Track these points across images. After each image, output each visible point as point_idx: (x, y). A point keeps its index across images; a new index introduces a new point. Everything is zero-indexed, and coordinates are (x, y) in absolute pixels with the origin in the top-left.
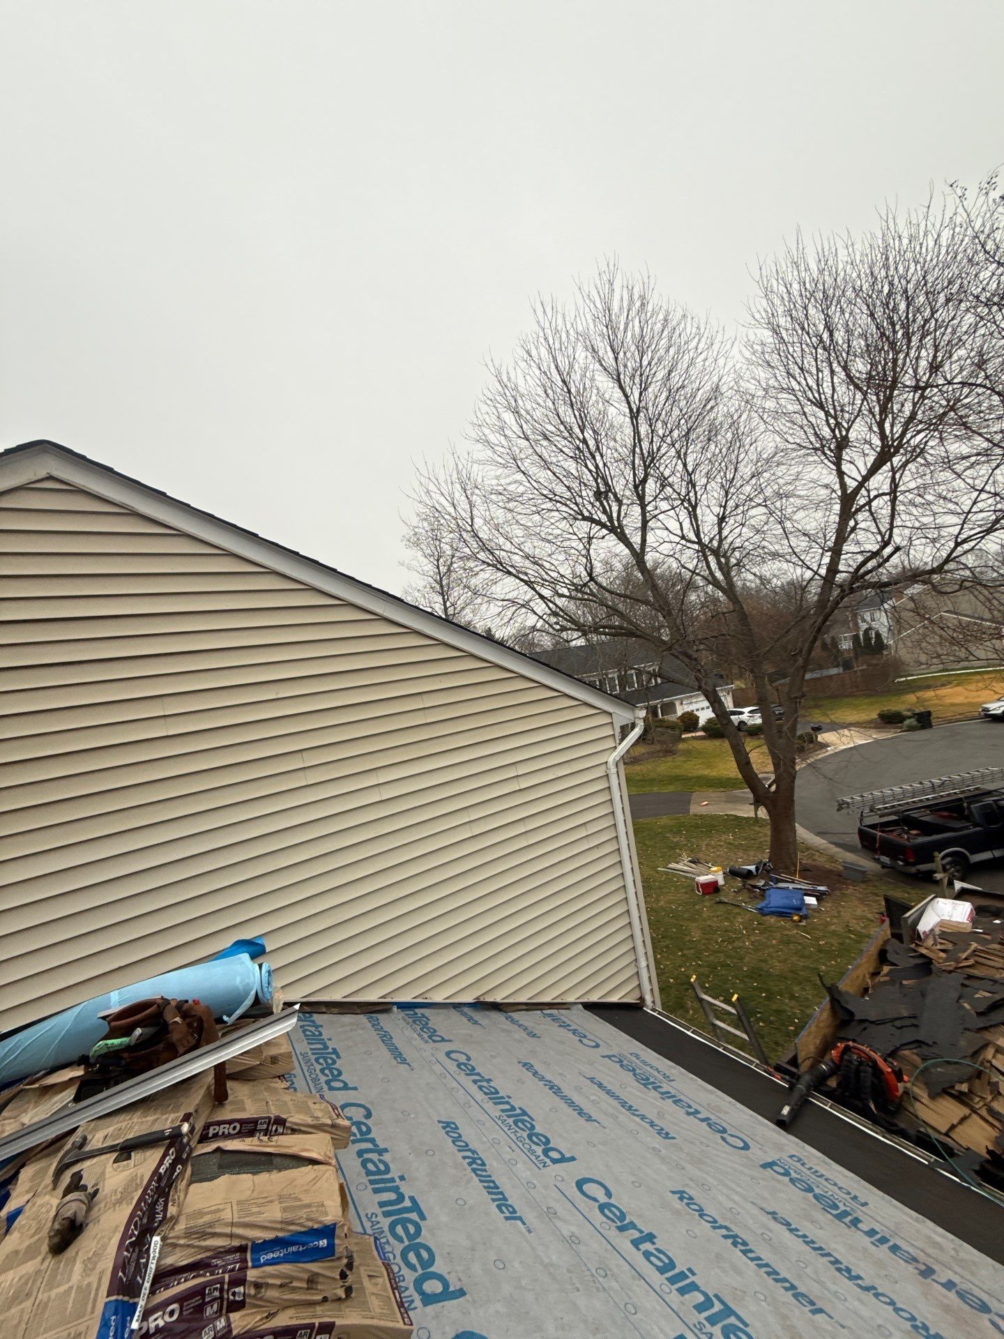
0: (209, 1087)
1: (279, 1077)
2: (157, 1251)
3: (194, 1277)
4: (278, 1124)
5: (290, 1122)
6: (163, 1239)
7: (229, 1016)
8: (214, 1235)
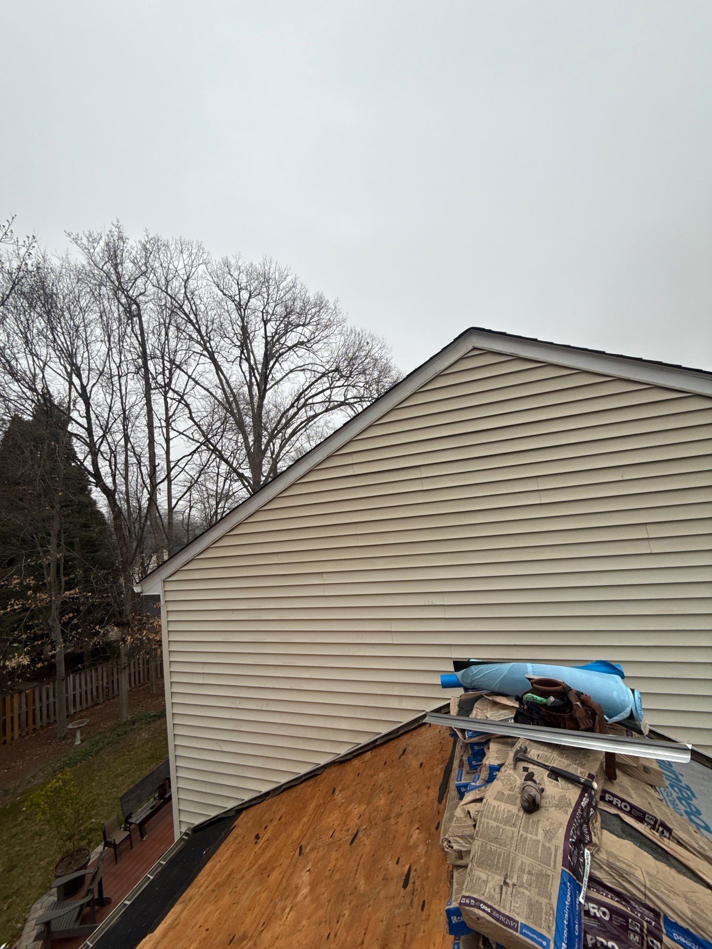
0: (602, 763)
1: (652, 786)
2: (589, 860)
3: (617, 901)
4: (665, 829)
5: (675, 834)
6: (592, 855)
7: (610, 717)
8: (630, 883)
